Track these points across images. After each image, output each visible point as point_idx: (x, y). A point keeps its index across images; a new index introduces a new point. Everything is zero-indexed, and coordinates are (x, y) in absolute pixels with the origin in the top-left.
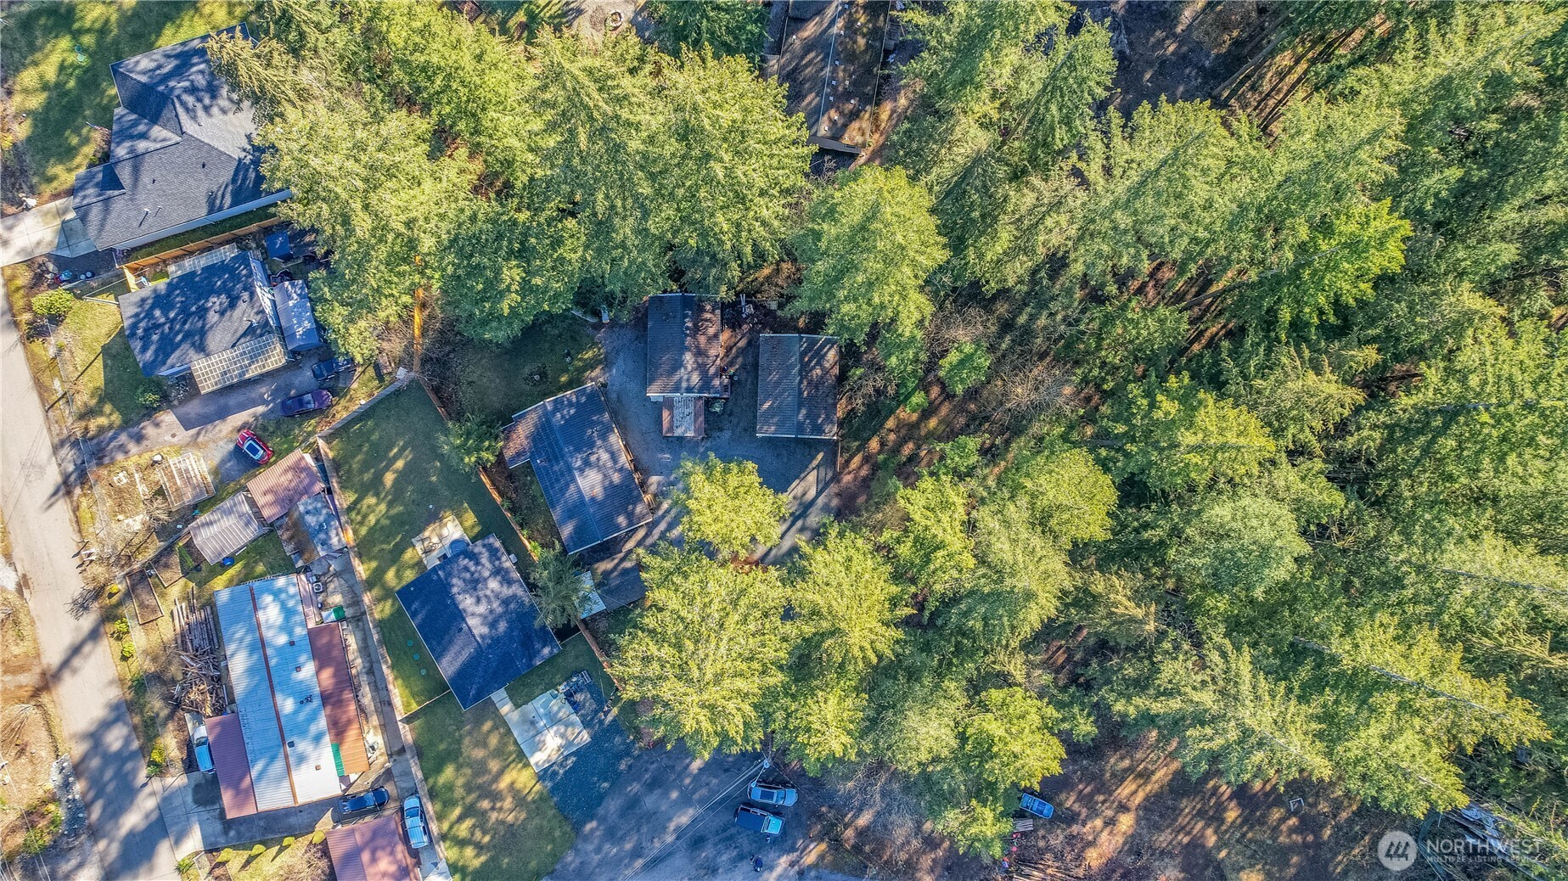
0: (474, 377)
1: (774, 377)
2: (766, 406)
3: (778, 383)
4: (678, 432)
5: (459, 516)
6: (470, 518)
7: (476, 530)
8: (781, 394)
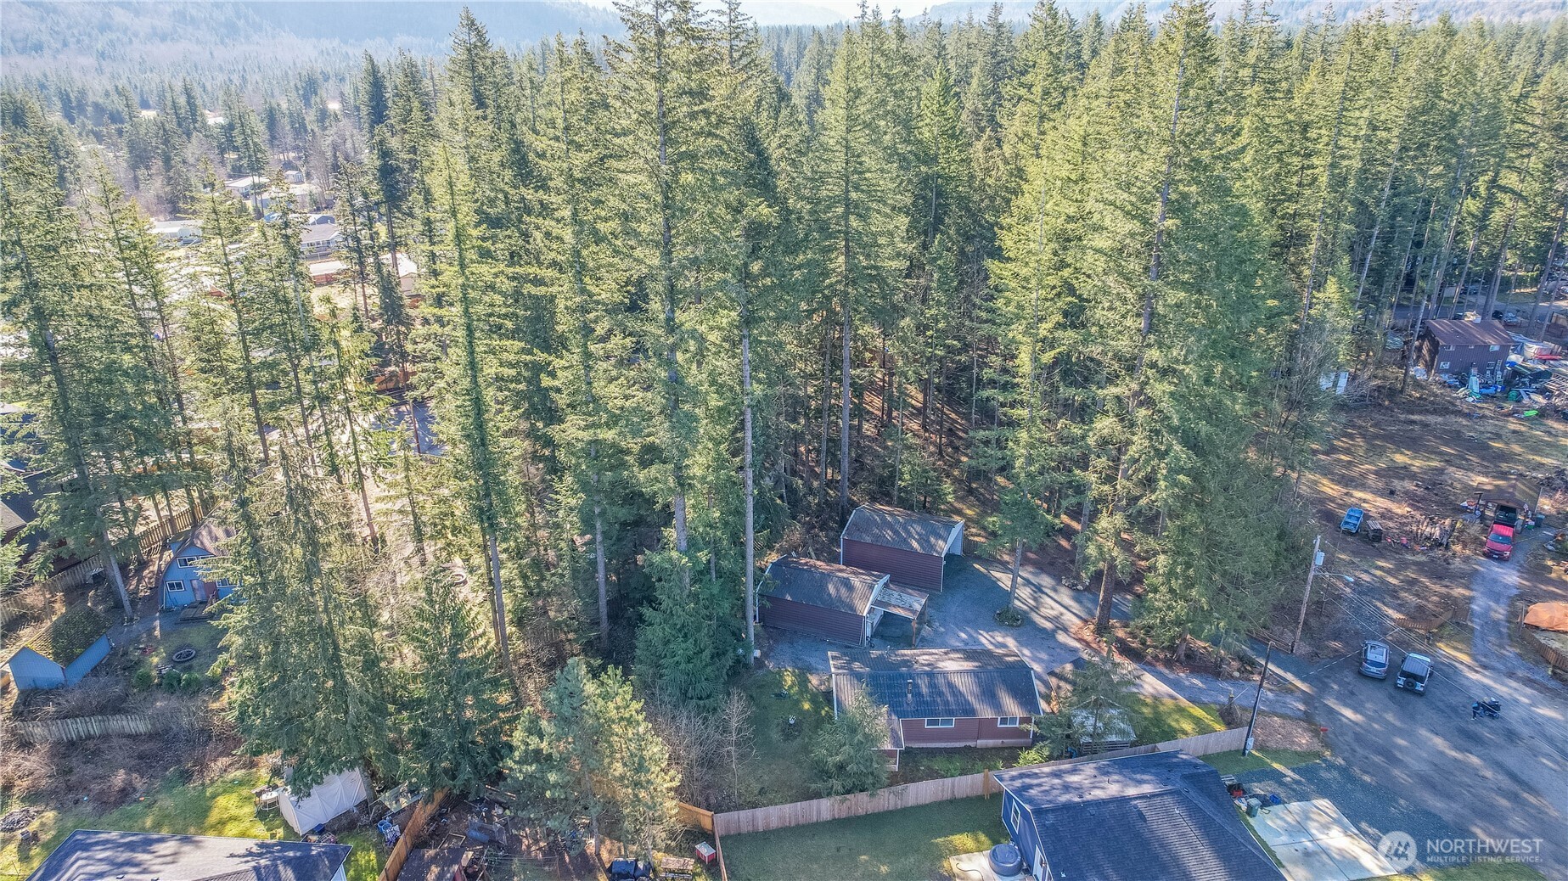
0: (756, 787)
1: (889, 534)
2: (915, 545)
3: (896, 532)
4: (918, 607)
5: (956, 851)
6: (962, 840)
7: (983, 837)
8: (908, 533)
